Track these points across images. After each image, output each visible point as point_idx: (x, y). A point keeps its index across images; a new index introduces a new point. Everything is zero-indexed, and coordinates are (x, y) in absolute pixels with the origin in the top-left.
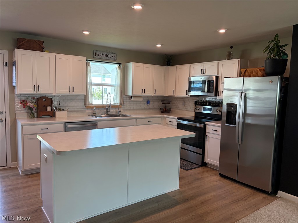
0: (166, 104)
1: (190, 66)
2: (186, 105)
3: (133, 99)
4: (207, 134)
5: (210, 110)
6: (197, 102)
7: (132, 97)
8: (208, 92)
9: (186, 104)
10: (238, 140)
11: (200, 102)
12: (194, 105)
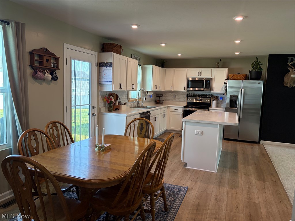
0: (159, 97)
1: (187, 69)
5: (201, 100)
6: (189, 95)
7: (148, 92)
8: (206, 88)
12: (187, 97)
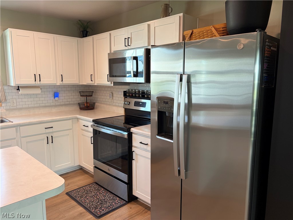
0: (86, 96)
1: (110, 34)
2: (114, 98)
3: (21, 91)
4: (134, 149)
6: (128, 93)
7: (20, 88)
9: (114, 95)
10: (179, 171)
11: (131, 93)
12: (123, 97)
